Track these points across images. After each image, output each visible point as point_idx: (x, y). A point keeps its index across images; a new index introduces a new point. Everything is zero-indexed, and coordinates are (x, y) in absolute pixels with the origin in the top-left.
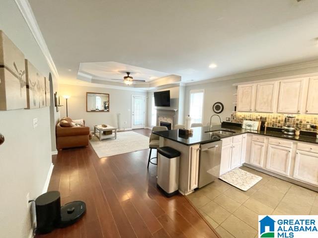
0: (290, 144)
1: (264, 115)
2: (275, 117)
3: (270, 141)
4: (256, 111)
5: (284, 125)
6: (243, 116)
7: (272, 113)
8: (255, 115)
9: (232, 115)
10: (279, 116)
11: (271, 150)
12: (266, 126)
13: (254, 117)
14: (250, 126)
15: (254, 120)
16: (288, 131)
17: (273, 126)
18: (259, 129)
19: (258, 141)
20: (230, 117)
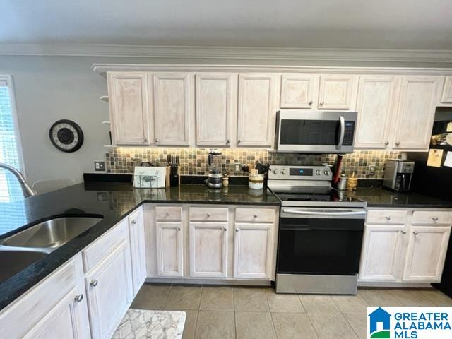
0: (224, 214)
1: (174, 152)
2: (192, 155)
3: (191, 214)
4: (156, 143)
5: (207, 170)
6: (133, 156)
7: (188, 146)
8: (158, 152)
9: (108, 155)
10: (199, 153)
11: (195, 234)
12: (179, 175)
13: (157, 158)
14: (149, 179)
15: (158, 166)
16: (213, 181)
17: (191, 173)
18: (169, 185)
19: (168, 218)
20: (103, 159)
